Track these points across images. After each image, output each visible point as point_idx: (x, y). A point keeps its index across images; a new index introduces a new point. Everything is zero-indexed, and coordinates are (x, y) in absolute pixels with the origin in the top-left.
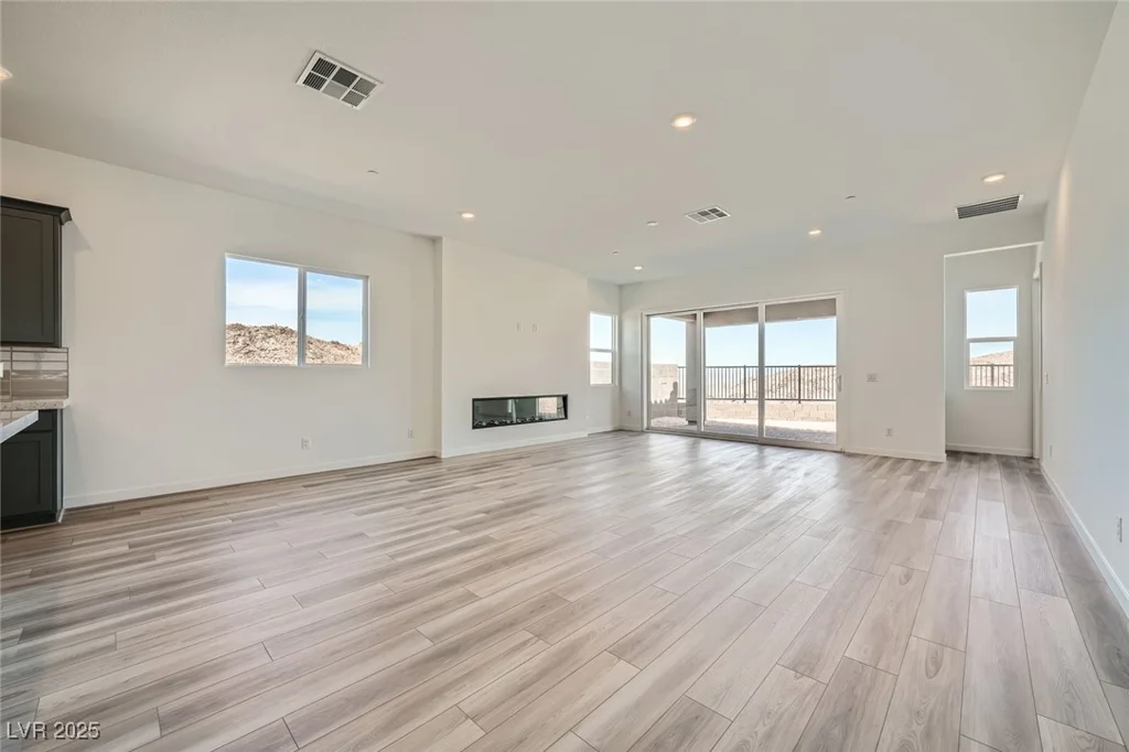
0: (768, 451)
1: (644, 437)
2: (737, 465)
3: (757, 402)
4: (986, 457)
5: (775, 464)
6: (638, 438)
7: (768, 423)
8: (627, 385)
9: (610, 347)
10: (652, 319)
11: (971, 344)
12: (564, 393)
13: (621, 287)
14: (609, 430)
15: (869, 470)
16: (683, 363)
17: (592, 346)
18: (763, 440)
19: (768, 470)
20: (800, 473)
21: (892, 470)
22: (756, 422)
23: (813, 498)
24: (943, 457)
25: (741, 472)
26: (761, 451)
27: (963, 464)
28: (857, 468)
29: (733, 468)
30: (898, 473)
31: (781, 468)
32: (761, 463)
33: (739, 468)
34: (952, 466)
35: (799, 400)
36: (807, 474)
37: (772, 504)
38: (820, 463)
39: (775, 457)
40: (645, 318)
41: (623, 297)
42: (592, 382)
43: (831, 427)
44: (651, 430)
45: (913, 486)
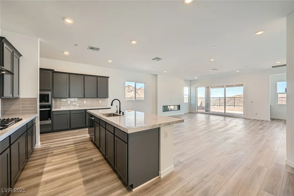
0: (227, 118)
1: (196, 114)
2: (220, 120)
3: (224, 106)
4: (282, 120)
5: (229, 120)
6: (195, 114)
7: (226, 112)
8: (192, 102)
9: (188, 94)
10: (198, 88)
11: (278, 94)
12: (179, 105)
13: (190, 81)
14: (188, 112)
15: (250, 122)
16: (204, 97)
17: (184, 94)
18: (225, 115)
19: (227, 121)
20: (235, 122)
21: (256, 122)
22: (223, 111)
23: (237, 126)
24: (270, 120)
25: (221, 122)
26: (225, 118)
27: (274, 121)
28: (248, 121)
29: (219, 120)
30: (257, 122)
31: (230, 121)
32: (225, 120)
33: (221, 121)
34: (271, 122)
35: (234, 106)
36: (236, 122)
37: (228, 127)
38: (239, 120)
39: (228, 119)
40: (196, 88)
41: (191, 83)
42: (184, 102)
43: (242, 113)
44: (198, 113)
45: (259, 125)
